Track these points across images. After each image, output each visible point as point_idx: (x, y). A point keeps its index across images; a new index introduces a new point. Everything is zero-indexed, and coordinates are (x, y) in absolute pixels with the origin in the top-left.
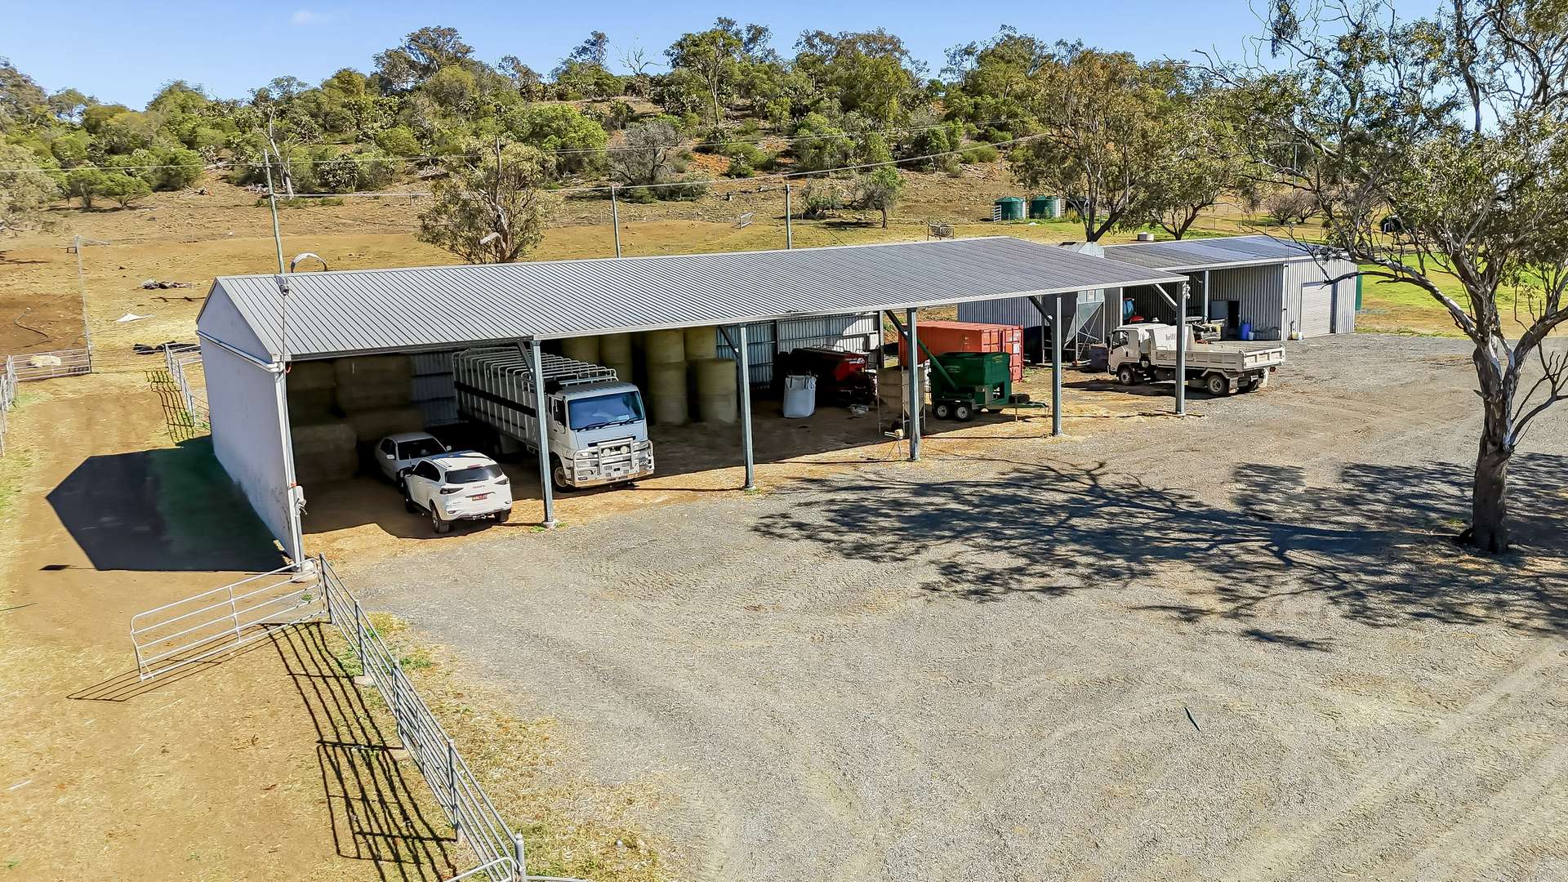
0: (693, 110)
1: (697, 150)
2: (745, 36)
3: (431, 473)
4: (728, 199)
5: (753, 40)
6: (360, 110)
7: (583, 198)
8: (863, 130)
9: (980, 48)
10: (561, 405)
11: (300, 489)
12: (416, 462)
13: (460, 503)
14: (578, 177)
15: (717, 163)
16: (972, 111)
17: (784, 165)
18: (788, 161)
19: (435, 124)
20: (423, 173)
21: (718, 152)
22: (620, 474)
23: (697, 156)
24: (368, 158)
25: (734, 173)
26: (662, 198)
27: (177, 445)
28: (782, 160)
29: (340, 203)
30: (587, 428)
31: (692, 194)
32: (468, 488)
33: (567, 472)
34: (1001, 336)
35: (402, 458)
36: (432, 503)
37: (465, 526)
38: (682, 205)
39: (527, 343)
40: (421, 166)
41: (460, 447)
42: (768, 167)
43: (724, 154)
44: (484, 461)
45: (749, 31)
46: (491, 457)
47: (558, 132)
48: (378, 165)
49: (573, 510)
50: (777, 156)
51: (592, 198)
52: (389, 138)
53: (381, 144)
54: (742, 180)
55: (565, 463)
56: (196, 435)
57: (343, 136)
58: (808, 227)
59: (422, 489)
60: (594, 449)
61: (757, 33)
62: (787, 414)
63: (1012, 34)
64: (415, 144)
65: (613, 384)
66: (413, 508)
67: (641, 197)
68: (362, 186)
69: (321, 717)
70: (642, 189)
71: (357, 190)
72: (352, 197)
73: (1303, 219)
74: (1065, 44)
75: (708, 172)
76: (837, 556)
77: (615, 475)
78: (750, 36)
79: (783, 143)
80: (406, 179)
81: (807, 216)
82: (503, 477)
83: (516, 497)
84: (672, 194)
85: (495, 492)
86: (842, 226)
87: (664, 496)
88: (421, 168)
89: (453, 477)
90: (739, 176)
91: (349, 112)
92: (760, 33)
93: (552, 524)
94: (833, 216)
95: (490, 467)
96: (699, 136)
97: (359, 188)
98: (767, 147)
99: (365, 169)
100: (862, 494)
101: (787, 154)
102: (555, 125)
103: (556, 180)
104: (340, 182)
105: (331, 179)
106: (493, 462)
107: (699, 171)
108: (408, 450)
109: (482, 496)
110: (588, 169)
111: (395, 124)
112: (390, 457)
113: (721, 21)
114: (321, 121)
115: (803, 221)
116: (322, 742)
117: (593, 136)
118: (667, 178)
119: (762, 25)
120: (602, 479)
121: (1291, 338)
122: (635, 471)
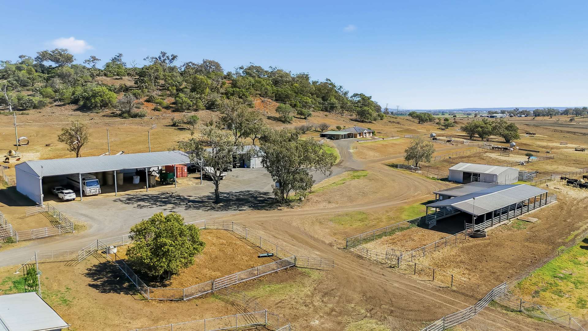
0: (146, 88)
1: (145, 101)
2: (170, 58)
3: (63, 193)
4: (152, 118)
5: (173, 59)
6: (34, 80)
7: (108, 116)
8: (197, 98)
9: (245, 67)
10: (85, 182)
11: (43, 195)
12: (60, 191)
13: (67, 197)
14: (107, 109)
15: (152, 106)
16: (232, 92)
17: (172, 107)
18: (174, 106)
19: (60, 87)
20: (55, 103)
21: (152, 102)
22: (95, 193)
23: (145, 103)
24: (37, 99)
25: (156, 109)
26: (132, 117)
27: (7, 188)
28: (171, 105)
29: (28, 114)
30: (89, 186)
31: (141, 116)
32: (69, 195)
33: (86, 193)
34: (182, 168)
35: (57, 191)
36: (62, 197)
37: (68, 200)
38: (137, 119)
39: (78, 174)
40: (55, 101)
41: (67, 189)
42: (167, 108)
43: (154, 103)
44: (71, 191)
45: (172, 56)
46: (73, 190)
47: (101, 96)
48: (41, 101)
49: (86, 199)
50: (170, 104)
51: (111, 116)
52: (44, 91)
53: (41, 93)
54: (158, 112)
55: (85, 192)
56: (9, 186)
57: (27, 88)
58: (172, 129)
59: (61, 195)
60: (90, 189)
61: (174, 57)
62: (133, 183)
63: (253, 65)
64: (53, 93)
65: (95, 179)
66: (59, 198)
67: (125, 117)
68: (35, 107)
69: (50, 220)
70: (126, 115)
71: (33, 109)
72: (32, 111)
73: (304, 132)
74: (272, 67)
75: (147, 109)
76: (124, 204)
77: (94, 193)
78: (172, 57)
79: (172, 100)
80: (50, 105)
81: (172, 126)
82: (74, 193)
83: (76, 197)
84: (135, 116)
85: (73, 196)
86: (181, 129)
87: (102, 197)
88: (55, 102)
89: (66, 193)
90: (157, 110)
91: (30, 80)
92: (175, 57)
93: (82, 200)
94: (180, 126)
95: (72, 192)
96: (147, 96)
97: (34, 108)
98: (168, 101)
99: (36, 102)
100: (134, 196)
101: (173, 103)
102: (99, 94)
103: (100, 110)
104: (27, 106)
105: (24, 106)
106: (73, 191)
107: (145, 108)
108: (58, 190)
109: (71, 196)
110: (110, 106)
111: (46, 87)
112: (55, 190)
113: (162, 53)
114: (19, 83)
115: (171, 127)
116: (50, 221)
117: (112, 97)
118: (135, 111)
119: (175, 55)
120: (91, 194)
121: (253, 168)
122: (98, 193)
